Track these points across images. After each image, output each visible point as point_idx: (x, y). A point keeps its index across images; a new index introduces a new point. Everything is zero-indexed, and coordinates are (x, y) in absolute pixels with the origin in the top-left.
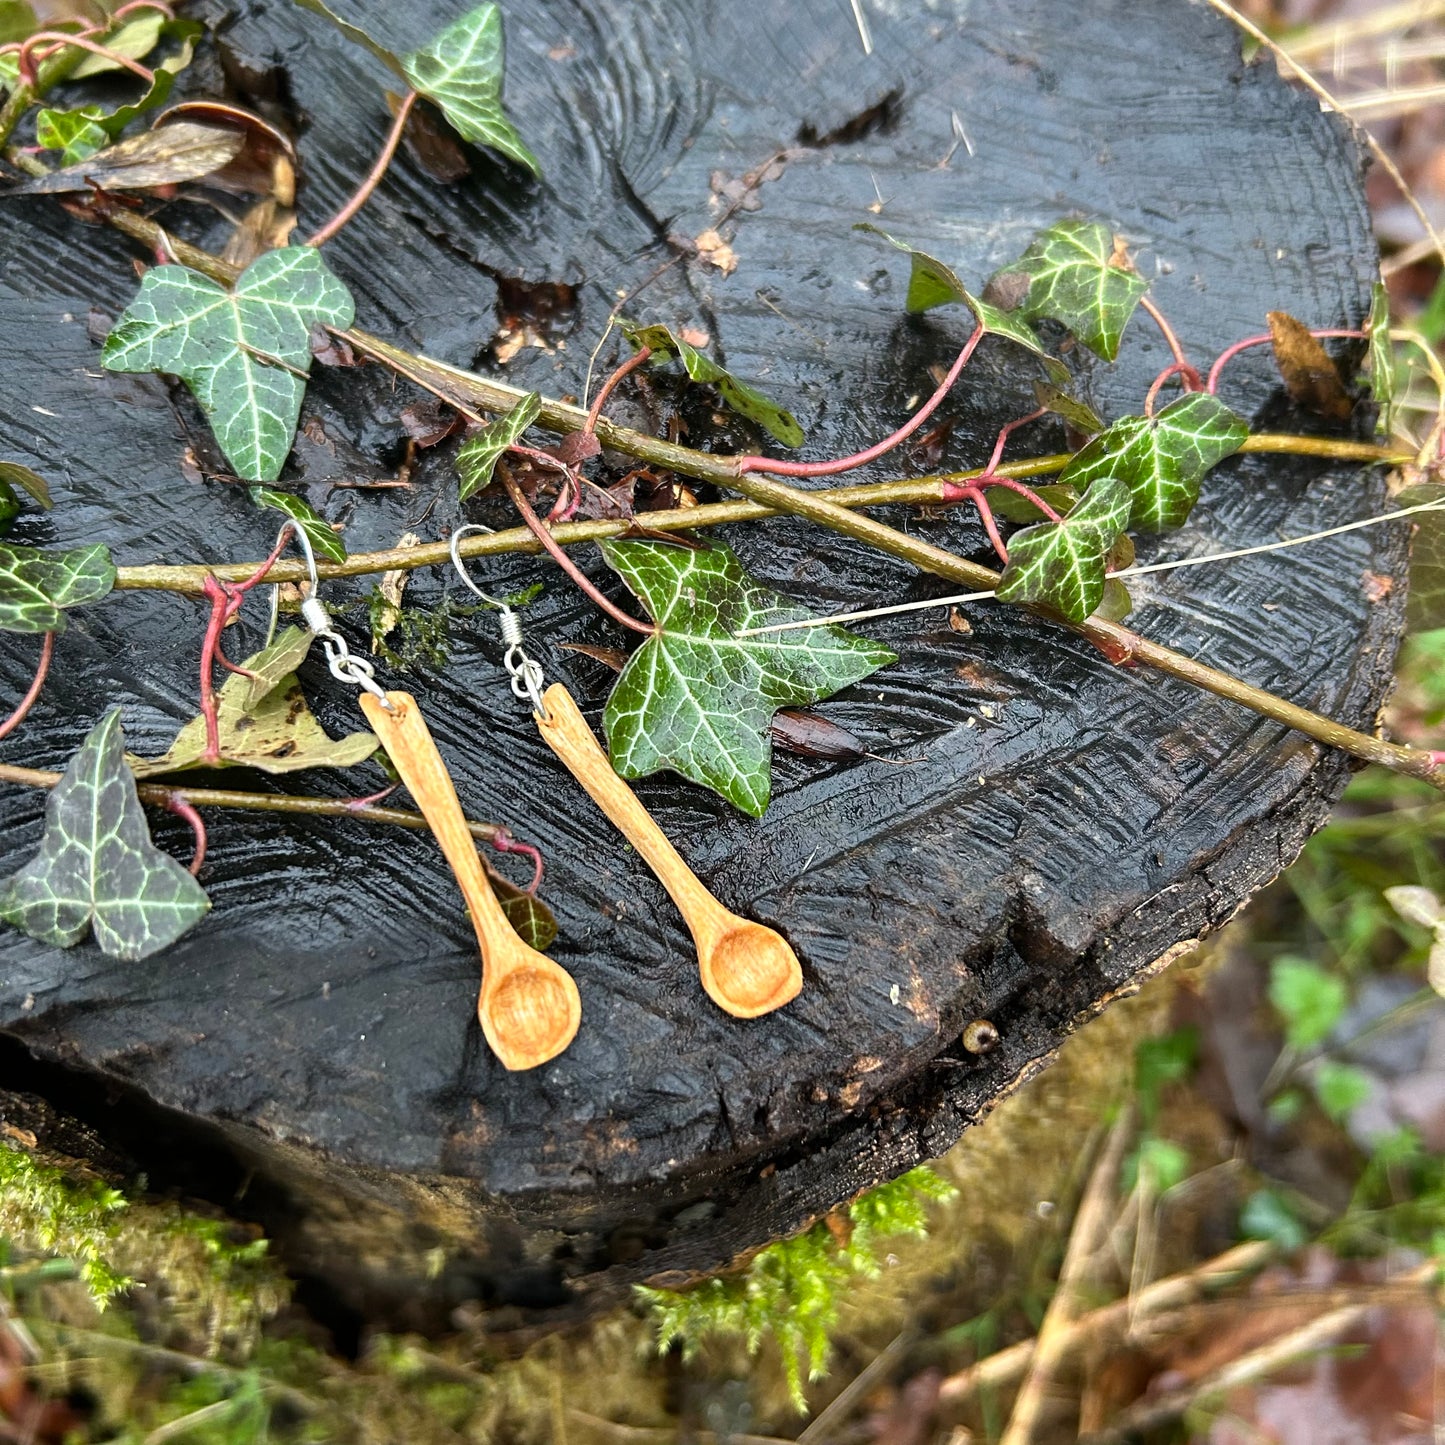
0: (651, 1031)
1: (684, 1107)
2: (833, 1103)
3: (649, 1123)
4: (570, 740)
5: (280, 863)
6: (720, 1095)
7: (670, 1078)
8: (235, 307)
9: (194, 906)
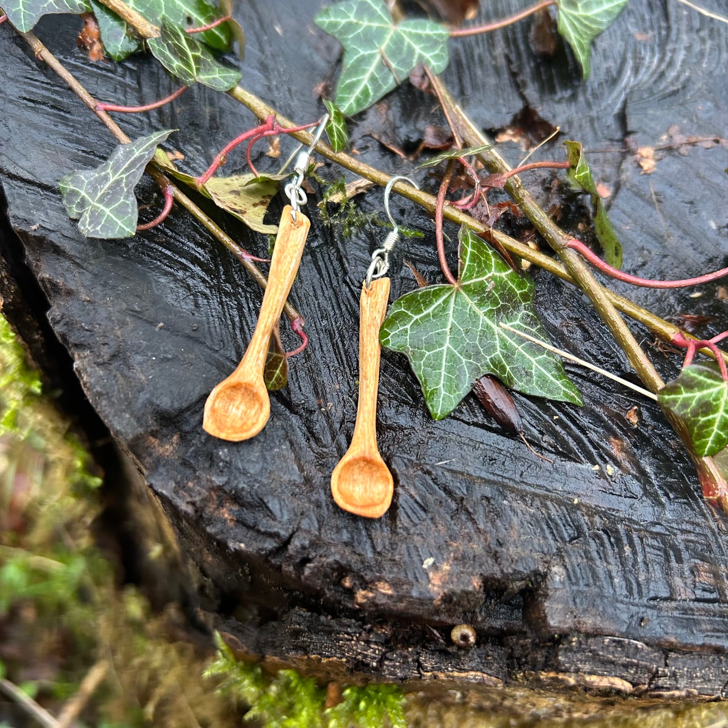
0: (288, 471)
1: (272, 522)
2: (350, 593)
3: (249, 517)
4: (371, 307)
5: (195, 261)
6: (294, 533)
7: (276, 501)
8: (392, 33)
9: (127, 229)
